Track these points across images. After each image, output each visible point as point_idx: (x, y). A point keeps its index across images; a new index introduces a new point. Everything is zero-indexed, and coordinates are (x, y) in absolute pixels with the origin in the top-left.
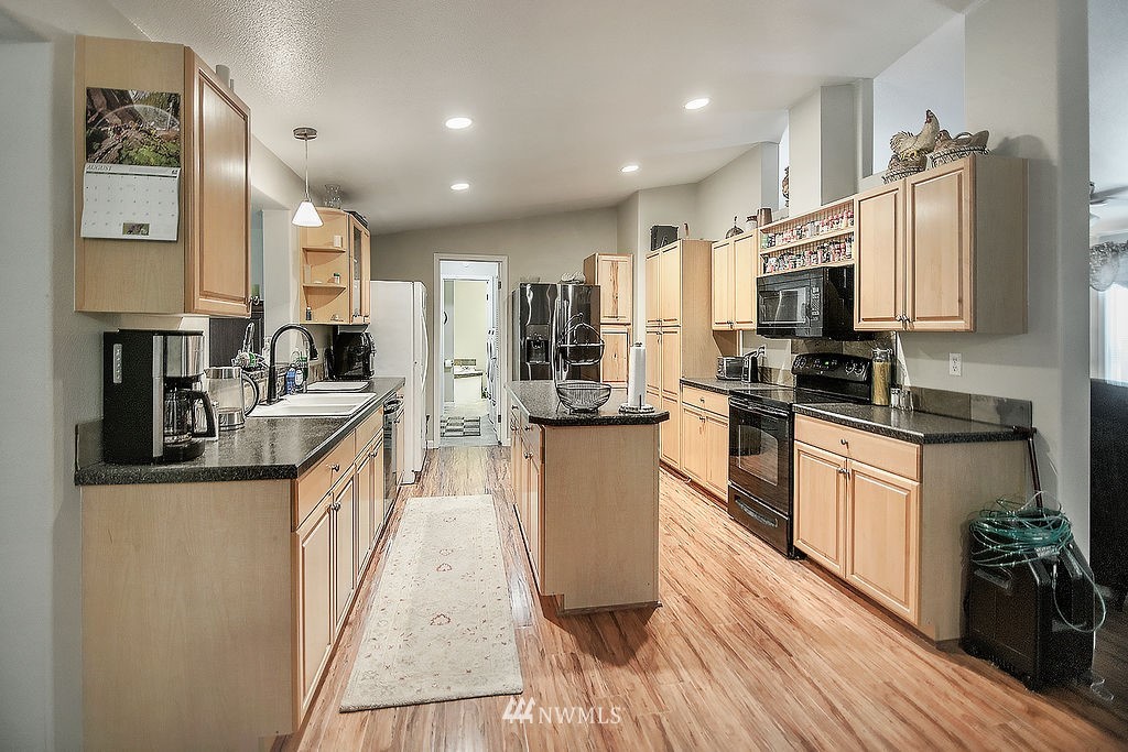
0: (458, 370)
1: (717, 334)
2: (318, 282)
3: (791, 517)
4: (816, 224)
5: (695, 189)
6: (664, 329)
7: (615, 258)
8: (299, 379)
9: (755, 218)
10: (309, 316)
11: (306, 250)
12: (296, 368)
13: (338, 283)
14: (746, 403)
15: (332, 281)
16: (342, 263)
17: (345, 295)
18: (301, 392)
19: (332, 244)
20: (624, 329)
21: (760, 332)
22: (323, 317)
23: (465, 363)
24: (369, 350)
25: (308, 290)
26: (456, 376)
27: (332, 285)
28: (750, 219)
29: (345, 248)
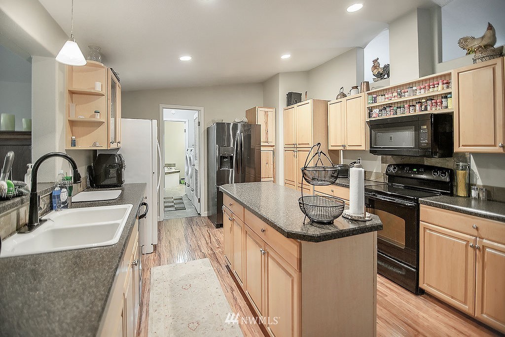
0: (167, 170)
1: (330, 151)
2: (81, 117)
3: (418, 269)
4: (414, 88)
5: (309, 74)
6: (298, 149)
7: (266, 110)
8: (64, 196)
9: (356, 87)
10: (73, 143)
11: (72, 93)
12: (62, 187)
13: (98, 118)
14: (374, 195)
15: (94, 116)
16: (102, 104)
17: (104, 127)
18: (66, 207)
19: (94, 89)
20: (271, 149)
21: (371, 152)
22: (85, 144)
23: (169, 166)
24: (121, 166)
25: (73, 123)
26: (166, 173)
27: (93, 119)
28: (353, 88)
29: (104, 92)
